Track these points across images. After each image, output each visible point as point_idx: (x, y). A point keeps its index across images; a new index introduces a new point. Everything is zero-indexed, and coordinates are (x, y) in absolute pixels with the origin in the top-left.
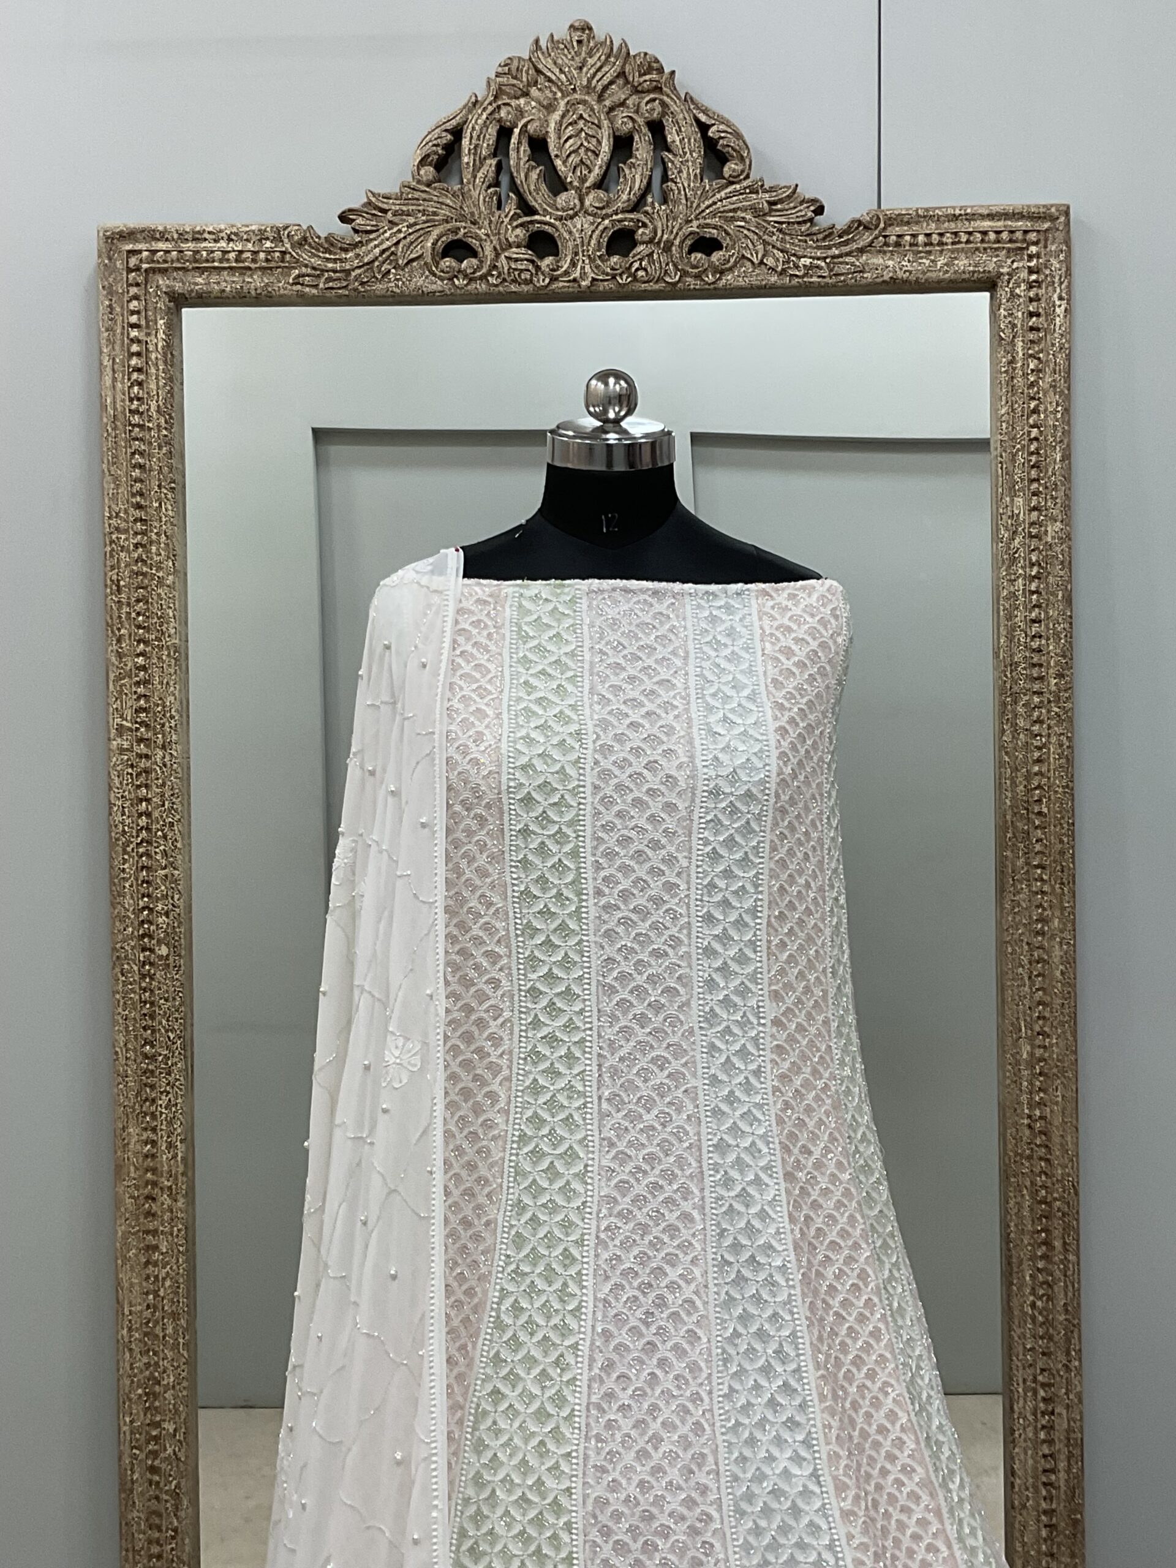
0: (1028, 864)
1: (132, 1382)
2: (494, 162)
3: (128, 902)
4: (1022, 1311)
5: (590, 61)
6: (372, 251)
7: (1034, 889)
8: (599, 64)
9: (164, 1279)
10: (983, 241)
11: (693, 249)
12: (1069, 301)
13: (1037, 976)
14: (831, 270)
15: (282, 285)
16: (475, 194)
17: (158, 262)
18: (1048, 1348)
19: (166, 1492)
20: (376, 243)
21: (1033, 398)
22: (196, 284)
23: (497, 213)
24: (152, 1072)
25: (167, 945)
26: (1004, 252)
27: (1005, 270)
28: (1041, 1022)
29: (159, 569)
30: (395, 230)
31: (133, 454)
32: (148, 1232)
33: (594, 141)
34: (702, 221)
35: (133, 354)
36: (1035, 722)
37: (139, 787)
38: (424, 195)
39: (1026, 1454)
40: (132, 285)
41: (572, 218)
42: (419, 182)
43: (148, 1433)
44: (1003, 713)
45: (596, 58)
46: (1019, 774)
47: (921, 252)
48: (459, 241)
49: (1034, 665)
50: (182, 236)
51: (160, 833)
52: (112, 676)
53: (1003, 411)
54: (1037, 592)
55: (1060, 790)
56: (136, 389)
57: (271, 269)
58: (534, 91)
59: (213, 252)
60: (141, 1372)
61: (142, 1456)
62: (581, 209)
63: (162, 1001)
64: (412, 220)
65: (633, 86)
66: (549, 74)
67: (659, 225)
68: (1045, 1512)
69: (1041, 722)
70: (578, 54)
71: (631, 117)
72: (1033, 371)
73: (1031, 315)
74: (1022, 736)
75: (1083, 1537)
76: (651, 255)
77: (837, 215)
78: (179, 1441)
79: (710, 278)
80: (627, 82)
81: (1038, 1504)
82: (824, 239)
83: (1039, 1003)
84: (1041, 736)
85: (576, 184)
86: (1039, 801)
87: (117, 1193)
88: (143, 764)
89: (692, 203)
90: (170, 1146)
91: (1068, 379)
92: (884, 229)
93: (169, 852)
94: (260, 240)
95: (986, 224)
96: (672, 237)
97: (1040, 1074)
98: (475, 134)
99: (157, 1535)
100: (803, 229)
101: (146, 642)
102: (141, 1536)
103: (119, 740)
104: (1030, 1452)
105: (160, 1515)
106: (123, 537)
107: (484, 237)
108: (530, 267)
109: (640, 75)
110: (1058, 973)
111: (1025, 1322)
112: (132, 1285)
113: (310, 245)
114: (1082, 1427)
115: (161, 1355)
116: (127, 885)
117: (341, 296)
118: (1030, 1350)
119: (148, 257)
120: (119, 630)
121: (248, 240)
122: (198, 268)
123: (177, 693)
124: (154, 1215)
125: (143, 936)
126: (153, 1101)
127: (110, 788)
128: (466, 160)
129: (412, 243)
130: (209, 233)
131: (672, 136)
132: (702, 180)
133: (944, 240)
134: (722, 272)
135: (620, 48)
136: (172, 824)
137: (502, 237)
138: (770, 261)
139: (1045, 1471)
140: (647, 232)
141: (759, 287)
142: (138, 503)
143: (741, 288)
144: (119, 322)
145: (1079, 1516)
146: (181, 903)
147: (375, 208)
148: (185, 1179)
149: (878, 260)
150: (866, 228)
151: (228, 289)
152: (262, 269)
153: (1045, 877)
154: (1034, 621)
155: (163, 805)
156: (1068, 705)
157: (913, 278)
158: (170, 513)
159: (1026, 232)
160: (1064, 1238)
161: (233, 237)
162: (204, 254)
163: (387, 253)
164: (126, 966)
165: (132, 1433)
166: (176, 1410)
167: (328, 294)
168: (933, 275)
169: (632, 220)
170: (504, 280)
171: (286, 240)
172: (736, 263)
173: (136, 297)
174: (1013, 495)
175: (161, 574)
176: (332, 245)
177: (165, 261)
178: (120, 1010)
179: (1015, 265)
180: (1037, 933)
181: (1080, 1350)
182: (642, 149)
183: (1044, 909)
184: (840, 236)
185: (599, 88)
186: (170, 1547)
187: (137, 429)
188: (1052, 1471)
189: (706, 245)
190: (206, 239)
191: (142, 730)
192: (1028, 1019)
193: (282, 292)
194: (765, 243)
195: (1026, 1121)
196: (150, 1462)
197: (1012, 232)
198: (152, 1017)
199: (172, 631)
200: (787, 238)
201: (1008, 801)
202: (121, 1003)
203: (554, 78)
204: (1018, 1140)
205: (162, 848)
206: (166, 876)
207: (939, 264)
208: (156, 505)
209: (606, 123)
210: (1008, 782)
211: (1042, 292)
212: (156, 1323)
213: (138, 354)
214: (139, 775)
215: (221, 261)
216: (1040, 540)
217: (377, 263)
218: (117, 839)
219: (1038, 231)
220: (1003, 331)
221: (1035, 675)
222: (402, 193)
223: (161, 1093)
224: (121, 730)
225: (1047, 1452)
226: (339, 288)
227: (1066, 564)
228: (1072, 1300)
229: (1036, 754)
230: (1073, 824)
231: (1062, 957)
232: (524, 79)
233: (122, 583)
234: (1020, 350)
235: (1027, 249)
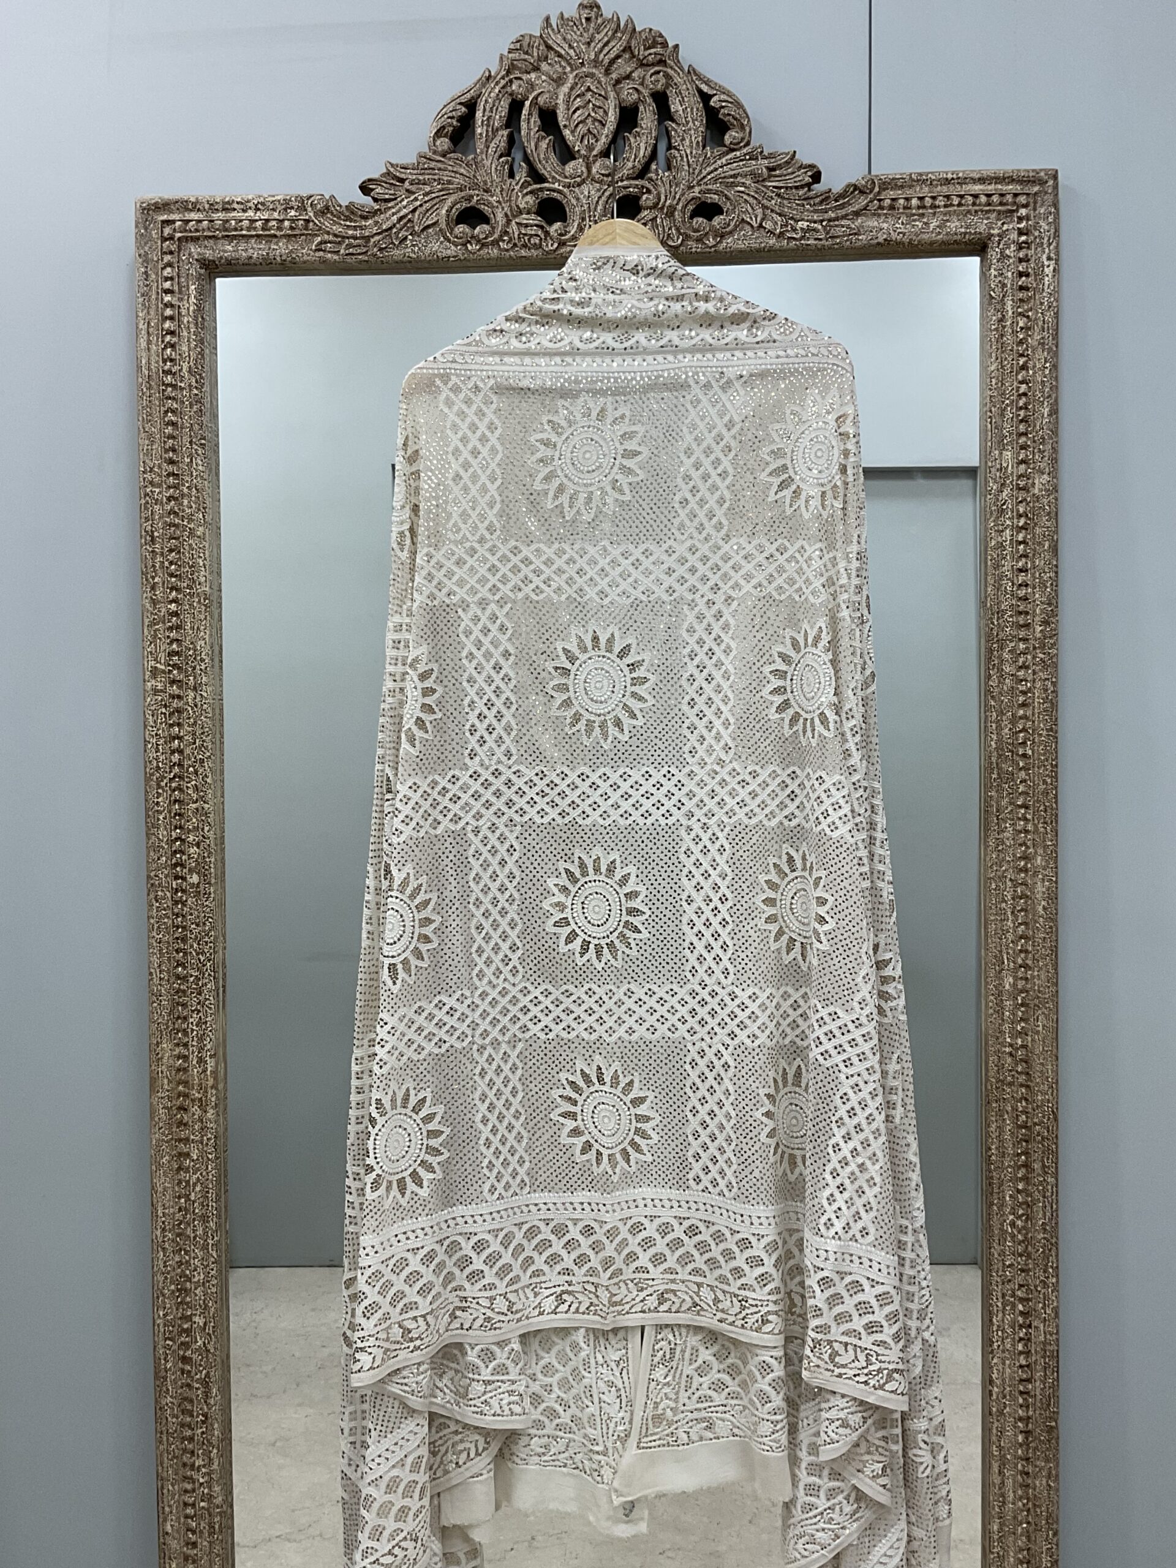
0: (1011, 803)
1: (166, 1278)
2: (505, 133)
3: (162, 833)
4: (1001, 1229)
5: (598, 37)
6: (389, 219)
7: (1018, 828)
8: (606, 39)
9: (195, 1185)
10: (974, 204)
11: (695, 214)
12: (1057, 260)
13: (1022, 910)
14: (828, 233)
15: (306, 252)
16: (487, 163)
17: (191, 231)
18: (1026, 1265)
19: (197, 1381)
20: (394, 210)
21: (1022, 355)
22: (225, 251)
23: (509, 181)
24: (184, 991)
25: (198, 873)
26: (994, 215)
27: (996, 232)
28: (1023, 955)
29: (190, 521)
30: (412, 198)
31: (166, 412)
32: (180, 1140)
33: (601, 111)
34: (703, 187)
35: (166, 318)
36: (1021, 667)
37: (171, 726)
38: (439, 165)
39: (1004, 1364)
40: (165, 253)
41: (579, 185)
42: (435, 152)
43: (179, 1326)
44: (989, 659)
45: (603, 34)
46: (1004, 718)
47: (914, 215)
48: (471, 207)
49: (1020, 613)
50: (212, 207)
51: (191, 769)
52: (146, 621)
53: (992, 368)
54: (1024, 542)
55: (1045, 733)
56: (169, 350)
57: (295, 236)
58: (544, 66)
59: (241, 221)
60: (174, 1269)
61: (175, 1347)
62: (588, 177)
63: (193, 926)
64: (428, 189)
65: (638, 59)
66: (558, 49)
67: (663, 191)
68: (1021, 1419)
69: (1027, 668)
70: (586, 30)
71: (636, 89)
72: (1022, 328)
73: (1021, 274)
74: (1007, 681)
75: (1057, 1443)
76: (654, 219)
77: (834, 181)
78: (209, 1334)
79: (711, 241)
80: (634, 56)
81: (1016, 1411)
82: (821, 202)
83: (1021, 937)
84: (1026, 681)
85: (583, 152)
86: (1024, 743)
87: (151, 1104)
88: (176, 703)
89: (694, 169)
90: (201, 1060)
91: (1056, 336)
92: (879, 193)
93: (199, 786)
94: (285, 209)
95: (977, 188)
96: (675, 202)
97: (1022, 1005)
98: (488, 109)
99: (188, 1419)
100: (801, 192)
101: (178, 590)
102: (174, 1420)
103: (153, 682)
104: (1008, 1362)
105: (191, 1401)
106: (157, 490)
107: (495, 204)
108: (540, 233)
109: (646, 49)
110: (1040, 909)
111: (1005, 1240)
112: (165, 1189)
113: (332, 214)
114: (1057, 1339)
115: (193, 1255)
116: (161, 817)
117: (361, 262)
118: (1010, 1266)
119: (180, 226)
120: (153, 578)
121: (274, 210)
122: (228, 236)
123: (207, 637)
124: (185, 1125)
125: (176, 865)
126: (185, 1018)
127: (145, 727)
128: (479, 131)
129: (428, 210)
130: (238, 203)
131: (675, 106)
132: (704, 147)
133: (937, 203)
134: (722, 236)
135: (626, 25)
136: (202, 761)
137: (514, 205)
138: (768, 225)
139: (1021, 1380)
140: (651, 197)
141: (759, 250)
142: (170, 459)
143: (741, 251)
144: (154, 288)
145: (1053, 1424)
146: (211, 835)
147: (394, 178)
148: (214, 1092)
149: (873, 223)
150: (862, 192)
151: (255, 256)
152: (289, 236)
153: (1028, 816)
154: (1020, 570)
155: (194, 743)
156: (1053, 651)
157: (906, 240)
158: (200, 468)
159: (1016, 195)
160: (1043, 1161)
161: (260, 206)
162: (233, 222)
163: (405, 221)
164: (160, 893)
165: (165, 1325)
166: (206, 1306)
167: (348, 259)
168: (925, 237)
169: (636, 186)
170: (515, 245)
171: (309, 209)
172: (736, 226)
173: (170, 265)
174: (1002, 448)
175: (192, 526)
176: (352, 213)
177: (197, 230)
178: (154, 934)
179: (1005, 227)
180: (1021, 870)
181: (1057, 1267)
182: (647, 118)
183: (1028, 847)
184: (836, 201)
185: (606, 61)
186: (200, 1431)
187: (170, 389)
188: (1028, 1380)
189: (707, 210)
190: (235, 209)
191: (175, 672)
192: (1011, 952)
193: (305, 258)
194: (764, 207)
195: (1007, 1050)
196: (181, 1353)
197: (1002, 195)
198: (184, 940)
199: (203, 579)
200: (785, 202)
201: (993, 743)
202: (156, 926)
203: (563, 52)
204: (1000, 1067)
205: (193, 783)
206: (197, 809)
207: (932, 226)
208: (187, 460)
209: (612, 94)
210: (994, 725)
211: (1031, 252)
212: (189, 1225)
213: (171, 318)
214: (171, 714)
215: (248, 229)
216: (1028, 491)
217: (395, 230)
218: (152, 774)
219: (1028, 194)
220: (993, 290)
221: (1021, 622)
222: (419, 163)
223: (193, 1011)
224: (155, 672)
225: (1024, 1363)
226: (359, 254)
227: (1053, 515)
228: (1051, 1219)
229: (1021, 699)
230: (1056, 766)
231: (1044, 893)
232: (535, 54)
233: (156, 534)
234: (1009, 308)
235: (1017, 211)
